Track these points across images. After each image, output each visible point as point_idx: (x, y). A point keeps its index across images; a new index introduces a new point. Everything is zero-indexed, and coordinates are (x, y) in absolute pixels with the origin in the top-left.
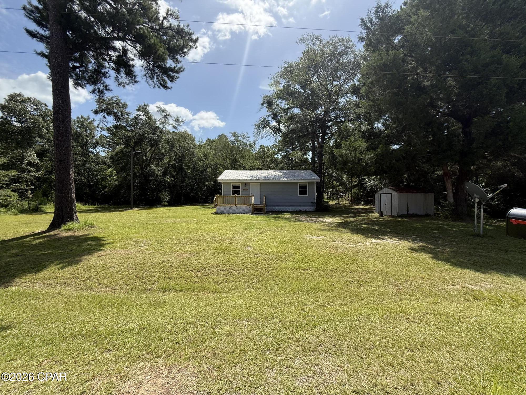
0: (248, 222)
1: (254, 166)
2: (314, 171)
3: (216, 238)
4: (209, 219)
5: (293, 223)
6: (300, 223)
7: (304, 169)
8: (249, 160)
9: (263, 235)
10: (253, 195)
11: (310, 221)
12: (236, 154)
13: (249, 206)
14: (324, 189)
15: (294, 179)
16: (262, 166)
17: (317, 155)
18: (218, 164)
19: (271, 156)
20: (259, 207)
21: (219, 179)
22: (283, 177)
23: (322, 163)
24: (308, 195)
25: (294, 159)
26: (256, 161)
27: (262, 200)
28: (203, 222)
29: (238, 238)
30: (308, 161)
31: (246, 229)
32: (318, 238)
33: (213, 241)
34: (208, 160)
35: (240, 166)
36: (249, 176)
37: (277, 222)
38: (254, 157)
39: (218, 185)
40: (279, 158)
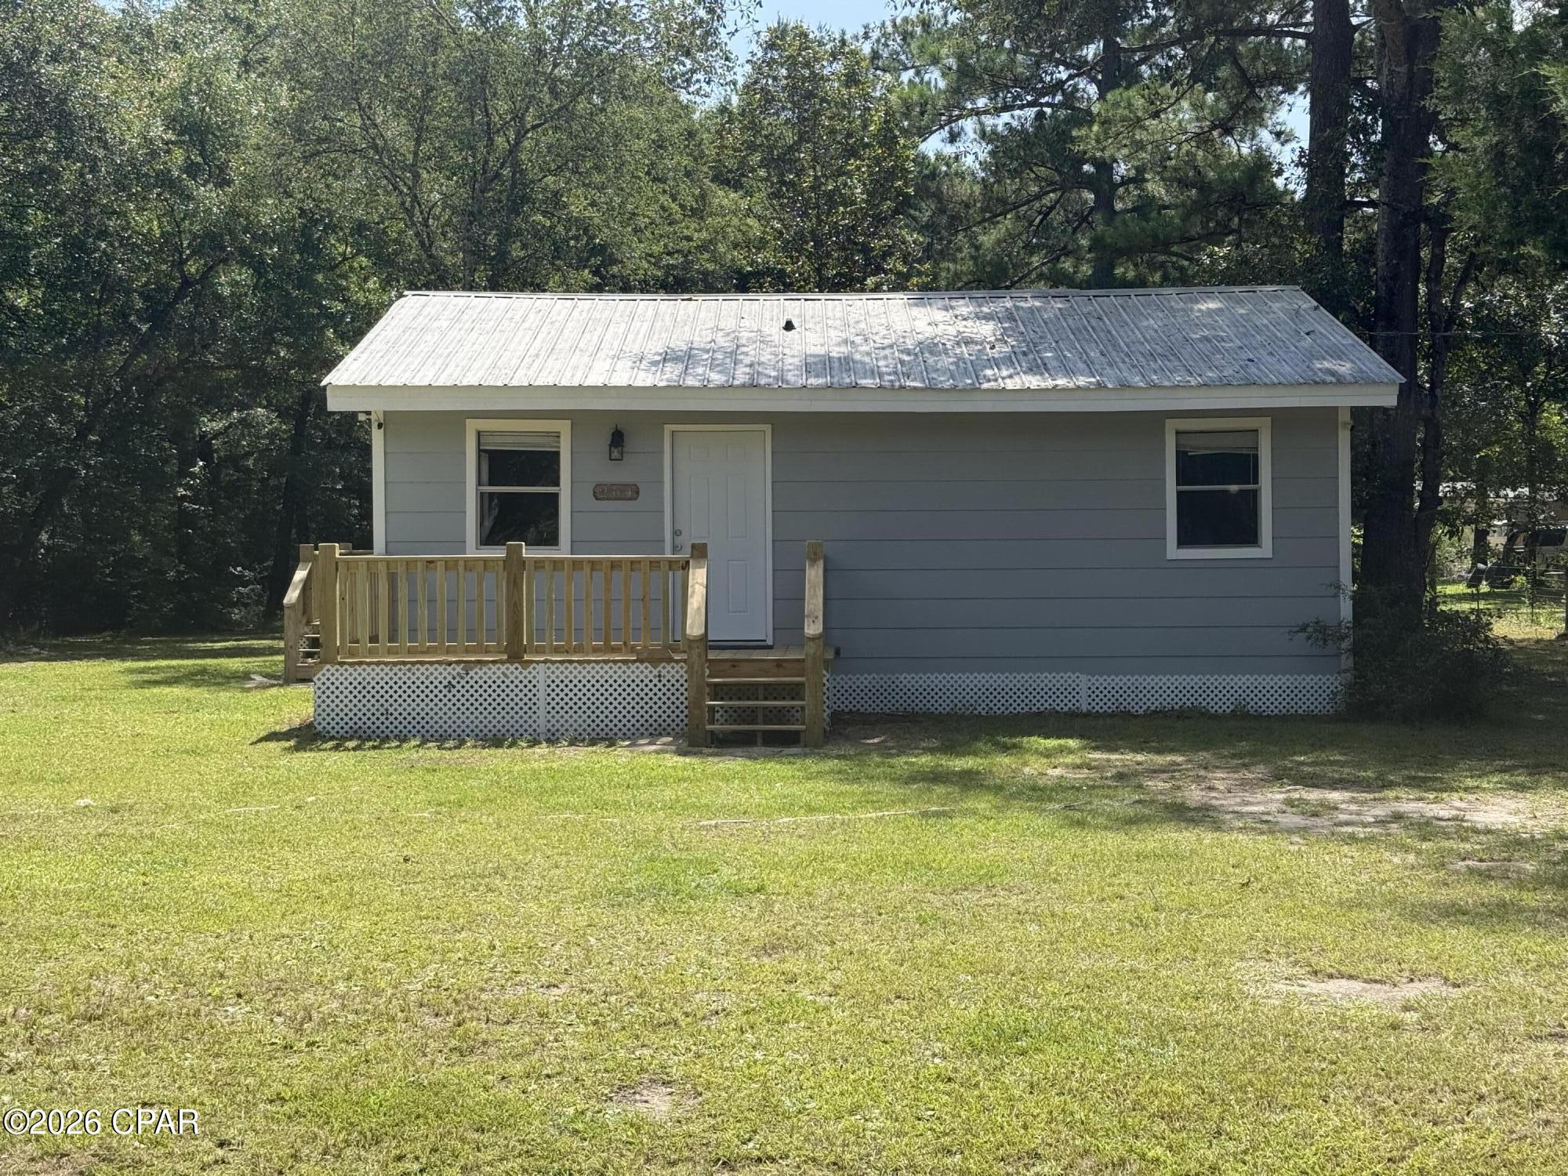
0: (648, 822)
1: (703, 247)
2: (1331, 299)
3: (309, 997)
4: (240, 791)
5: (1113, 841)
6: (1184, 838)
7: (1230, 278)
8: (650, 189)
9: (795, 964)
10: (700, 552)
11: (1292, 819)
12: (518, 117)
13: (654, 659)
14: (1444, 488)
15: (1124, 386)
16: (793, 246)
17: (1367, 129)
18: (332, 228)
19: (887, 139)
20: (762, 667)
21: (338, 377)
22: (1008, 361)
23: (1421, 214)
24: (1265, 549)
25: (1122, 169)
26: (724, 198)
27: (789, 601)
28: (174, 824)
29: (538, 996)
30: (1275, 197)
31: (619, 897)
32: (1374, 995)
33: (281, 1031)
34: (223, 182)
35: (558, 251)
36: (655, 347)
37: (942, 824)
38: (711, 152)
39: (330, 445)
40: (969, 161)
